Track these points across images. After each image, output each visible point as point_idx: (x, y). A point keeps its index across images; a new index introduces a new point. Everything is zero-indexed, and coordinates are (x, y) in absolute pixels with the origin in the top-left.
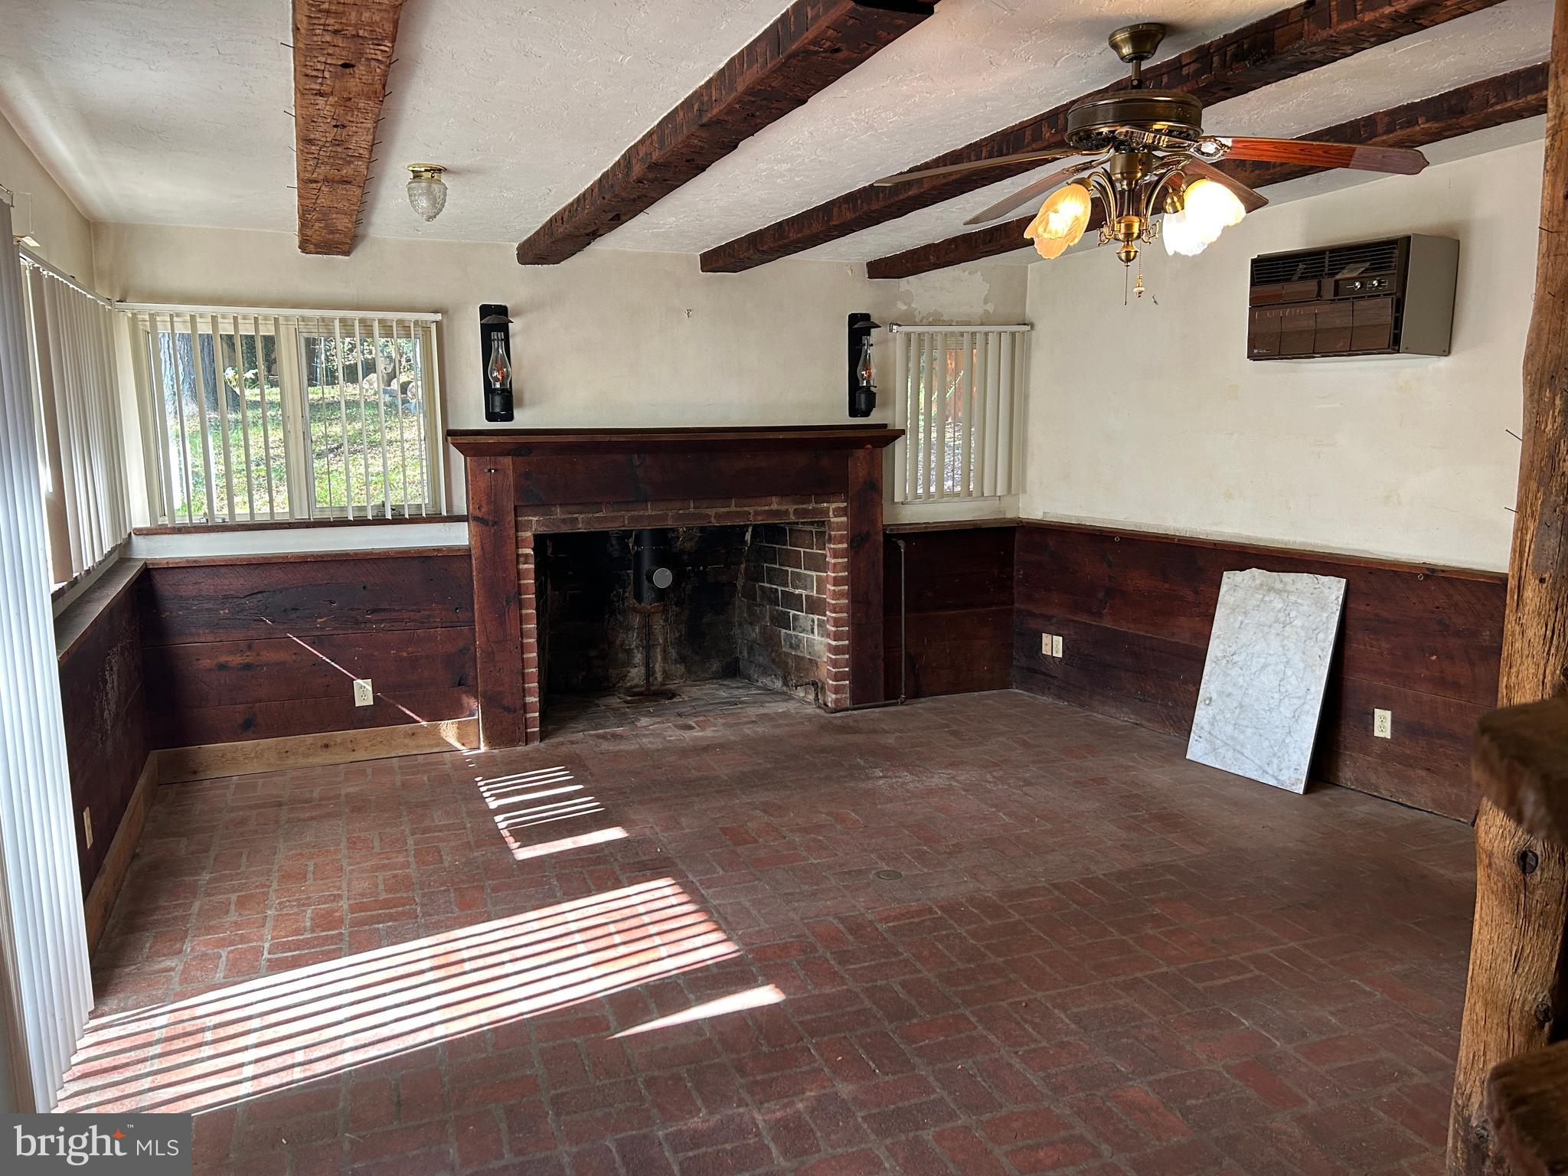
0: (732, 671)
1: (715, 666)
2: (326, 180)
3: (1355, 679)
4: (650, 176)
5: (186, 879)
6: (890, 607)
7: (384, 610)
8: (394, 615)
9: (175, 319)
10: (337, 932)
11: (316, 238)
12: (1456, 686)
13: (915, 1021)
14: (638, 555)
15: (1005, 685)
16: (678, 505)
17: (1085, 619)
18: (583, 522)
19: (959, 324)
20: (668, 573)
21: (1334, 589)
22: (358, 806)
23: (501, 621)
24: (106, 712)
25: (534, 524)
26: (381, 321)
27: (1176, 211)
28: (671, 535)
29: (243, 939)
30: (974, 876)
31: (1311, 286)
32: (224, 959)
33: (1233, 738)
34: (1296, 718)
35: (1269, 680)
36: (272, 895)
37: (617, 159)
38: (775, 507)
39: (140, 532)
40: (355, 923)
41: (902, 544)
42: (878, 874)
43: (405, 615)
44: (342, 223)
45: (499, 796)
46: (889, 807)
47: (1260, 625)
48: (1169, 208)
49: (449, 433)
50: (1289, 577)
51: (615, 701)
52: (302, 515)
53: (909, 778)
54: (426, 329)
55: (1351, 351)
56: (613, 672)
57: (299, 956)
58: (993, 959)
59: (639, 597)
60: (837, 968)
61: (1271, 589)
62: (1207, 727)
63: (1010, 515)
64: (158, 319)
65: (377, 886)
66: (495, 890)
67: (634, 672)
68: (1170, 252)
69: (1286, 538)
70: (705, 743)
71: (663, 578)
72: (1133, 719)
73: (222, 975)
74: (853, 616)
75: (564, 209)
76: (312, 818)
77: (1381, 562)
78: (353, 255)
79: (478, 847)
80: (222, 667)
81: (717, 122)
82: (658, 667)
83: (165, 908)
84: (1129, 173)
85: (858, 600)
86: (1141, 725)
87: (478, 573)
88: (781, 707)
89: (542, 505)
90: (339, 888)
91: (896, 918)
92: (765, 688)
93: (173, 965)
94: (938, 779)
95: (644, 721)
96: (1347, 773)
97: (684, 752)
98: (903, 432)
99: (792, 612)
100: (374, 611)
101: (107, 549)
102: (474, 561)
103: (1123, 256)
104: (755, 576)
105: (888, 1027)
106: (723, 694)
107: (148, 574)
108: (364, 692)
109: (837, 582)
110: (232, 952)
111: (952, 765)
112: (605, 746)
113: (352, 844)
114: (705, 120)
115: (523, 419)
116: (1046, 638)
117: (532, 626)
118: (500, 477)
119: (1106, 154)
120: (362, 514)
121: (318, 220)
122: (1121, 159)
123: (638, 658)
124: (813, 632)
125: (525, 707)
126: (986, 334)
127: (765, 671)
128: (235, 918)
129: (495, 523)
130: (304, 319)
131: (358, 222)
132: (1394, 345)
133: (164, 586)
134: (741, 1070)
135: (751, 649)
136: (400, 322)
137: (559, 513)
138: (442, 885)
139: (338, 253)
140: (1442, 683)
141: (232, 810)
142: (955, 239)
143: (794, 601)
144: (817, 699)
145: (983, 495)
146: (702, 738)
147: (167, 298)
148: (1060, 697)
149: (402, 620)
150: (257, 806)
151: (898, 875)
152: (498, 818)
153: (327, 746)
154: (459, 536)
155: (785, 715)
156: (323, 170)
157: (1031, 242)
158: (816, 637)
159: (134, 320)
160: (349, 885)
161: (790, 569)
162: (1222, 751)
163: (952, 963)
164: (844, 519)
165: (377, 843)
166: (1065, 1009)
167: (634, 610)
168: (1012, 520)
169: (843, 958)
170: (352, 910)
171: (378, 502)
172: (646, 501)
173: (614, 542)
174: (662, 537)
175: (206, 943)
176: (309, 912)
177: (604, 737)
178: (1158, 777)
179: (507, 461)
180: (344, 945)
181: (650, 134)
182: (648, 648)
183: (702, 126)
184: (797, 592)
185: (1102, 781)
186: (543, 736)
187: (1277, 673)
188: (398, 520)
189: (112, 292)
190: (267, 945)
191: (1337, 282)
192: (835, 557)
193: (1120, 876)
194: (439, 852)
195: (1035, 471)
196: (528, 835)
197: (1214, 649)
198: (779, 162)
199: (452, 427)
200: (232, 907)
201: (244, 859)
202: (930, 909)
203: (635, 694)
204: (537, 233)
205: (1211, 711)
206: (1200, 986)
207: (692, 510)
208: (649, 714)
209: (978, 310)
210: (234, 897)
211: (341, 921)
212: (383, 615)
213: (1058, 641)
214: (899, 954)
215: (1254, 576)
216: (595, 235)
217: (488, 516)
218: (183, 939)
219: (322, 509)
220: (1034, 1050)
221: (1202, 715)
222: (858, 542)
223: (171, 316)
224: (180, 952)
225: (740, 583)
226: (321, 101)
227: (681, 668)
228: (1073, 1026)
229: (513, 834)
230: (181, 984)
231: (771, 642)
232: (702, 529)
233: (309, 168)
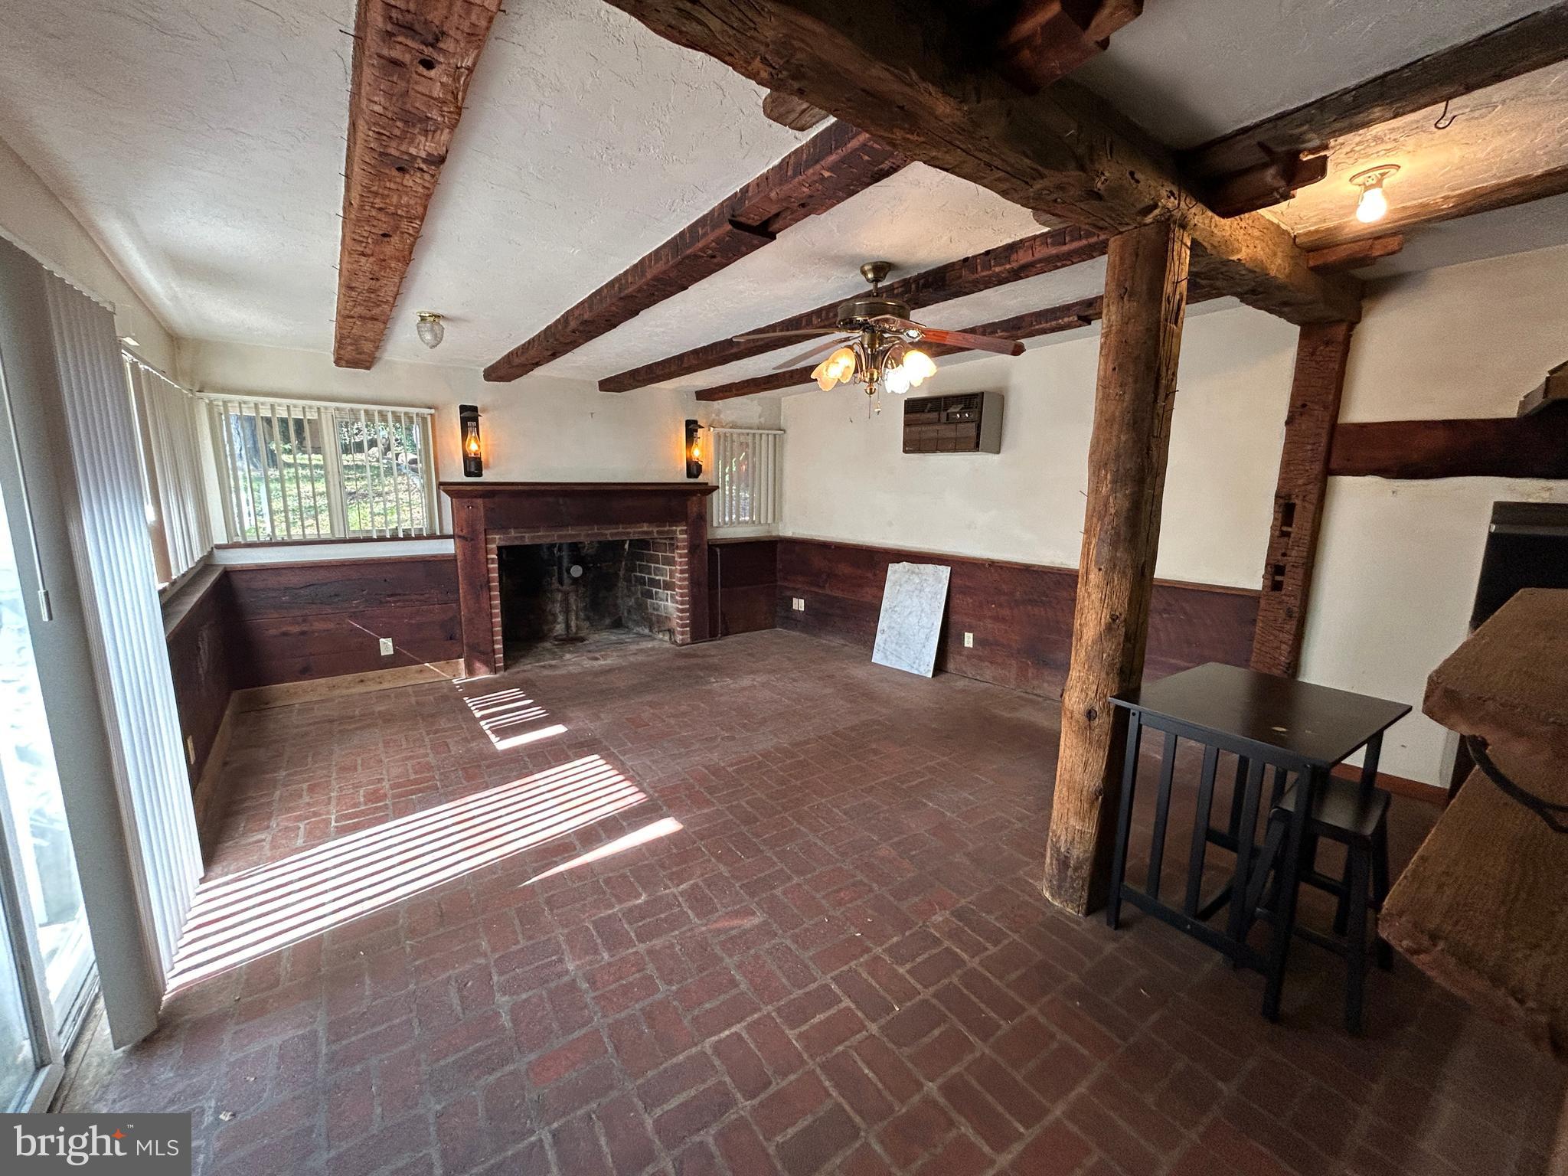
0: (618, 624)
1: (608, 621)
2: (360, 317)
3: (954, 618)
4: (581, 328)
5: (267, 776)
6: (712, 586)
7: (400, 595)
8: (406, 597)
9: (243, 405)
10: (383, 803)
11: (347, 356)
12: (1003, 620)
13: (758, 823)
14: (560, 557)
15: (774, 627)
16: (586, 527)
17: (814, 589)
18: (528, 538)
19: (745, 428)
20: (580, 568)
21: (945, 572)
22: (388, 719)
23: (477, 599)
24: (201, 669)
25: (497, 540)
26: (393, 412)
27: (893, 368)
28: (580, 545)
29: (315, 814)
30: (775, 735)
31: (935, 415)
32: (302, 829)
33: (895, 650)
34: (927, 638)
35: (913, 620)
36: (334, 783)
37: (558, 317)
38: (645, 529)
39: (219, 547)
40: (394, 797)
41: (718, 550)
42: (722, 739)
43: (413, 597)
44: (367, 347)
45: (481, 709)
46: (723, 699)
47: (908, 591)
48: (889, 366)
49: (440, 484)
50: (922, 566)
51: (548, 645)
52: (339, 535)
53: (729, 681)
54: (424, 420)
55: (955, 450)
56: (546, 628)
57: (358, 823)
58: (794, 782)
59: (561, 582)
60: (709, 796)
61: (913, 572)
62: (883, 645)
63: (774, 534)
64: (229, 405)
65: (407, 771)
66: (488, 767)
67: (558, 627)
68: (889, 391)
69: (918, 546)
70: (608, 668)
71: (577, 571)
72: (842, 642)
73: (302, 841)
74: (691, 591)
75: (518, 348)
76: (356, 729)
77: (968, 558)
78: (373, 369)
79: (473, 740)
80: (285, 634)
81: (630, 297)
82: (573, 624)
83: (253, 798)
84: (872, 345)
85: (694, 583)
86: (846, 645)
87: (463, 570)
88: (650, 645)
89: (503, 528)
90: (381, 774)
91: (736, 764)
92: (638, 634)
93: (263, 837)
94: (746, 682)
95: (568, 656)
96: (951, 666)
97: (597, 674)
98: (718, 487)
99: (654, 590)
100: (392, 595)
101: (196, 559)
102: (459, 564)
103: (868, 391)
104: (631, 569)
105: (744, 829)
106: (613, 638)
107: (228, 574)
108: (386, 646)
109: (682, 572)
110: (308, 824)
111: (752, 672)
112: (546, 672)
113: (386, 744)
114: (622, 295)
115: (488, 476)
116: (795, 600)
117: (497, 602)
118: (475, 510)
119: (858, 333)
120: (382, 534)
121: (351, 344)
122: (867, 336)
123: (561, 618)
124: (667, 600)
125: (494, 651)
126: (761, 435)
127: (638, 624)
128: (307, 801)
129: (472, 540)
130: (338, 409)
131: (377, 348)
132: (976, 447)
133: (239, 582)
134: (663, 867)
135: (629, 612)
136: (406, 414)
137: (513, 533)
138: (452, 766)
139: (362, 368)
140: (996, 619)
141: (297, 727)
142: (747, 381)
143: (655, 583)
144: (670, 639)
145: (760, 522)
146: (605, 665)
147: (237, 392)
148: (803, 632)
149: (412, 600)
150: (315, 723)
151: (733, 738)
152: (482, 723)
153: (362, 681)
154: (448, 547)
155: (653, 649)
156: (359, 310)
157: (816, 380)
158: (669, 603)
159: (210, 406)
160: (388, 771)
161: (653, 565)
162: (890, 657)
163: (772, 787)
164: (685, 536)
165: (404, 743)
166: (838, 807)
167: (559, 590)
168: (775, 537)
169: (712, 790)
170: (392, 787)
171: (393, 526)
172: (567, 526)
173: (545, 550)
174: (575, 547)
175: (287, 819)
176: (361, 792)
177: (544, 667)
178: (859, 672)
179: (479, 501)
180: (390, 812)
181: (582, 303)
182: (567, 612)
183: (621, 298)
184: (657, 578)
185: (831, 677)
186: (506, 668)
187: (917, 616)
188: (407, 537)
189: (193, 385)
190: (333, 817)
191: (948, 414)
192: (681, 557)
193: (852, 729)
194: (447, 745)
195: (787, 509)
196: (503, 732)
197: (885, 604)
198: (657, 326)
199: (442, 480)
200: (305, 793)
201: (310, 759)
202: (755, 756)
203: (561, 640)
204: (499, 362)
205: (884, 636)
206: (904, 786)
207: (596, 531)
208: (569, 652)
209: (756, 421)
210: (305, 786)
211: (385, 795)
212: (398, 598)
213: (802, 602)
214: (742, 785)
215: (905, 565)
216: (537, 364)
217: (466, 536)
218: (269, 818)
219: (354, 531)
220: (826, 833)
221: (879, 638)
222: (693, 549)
223: (240, 403)
224: (268, 827)
225: (621, 573)
226: (363, 260)
227: (587, 624)
228: (845, 817)
229: (493, 732)
230: (271, 850)
231: (641, 607)
232: (599, 542)
233: (348, 307)
